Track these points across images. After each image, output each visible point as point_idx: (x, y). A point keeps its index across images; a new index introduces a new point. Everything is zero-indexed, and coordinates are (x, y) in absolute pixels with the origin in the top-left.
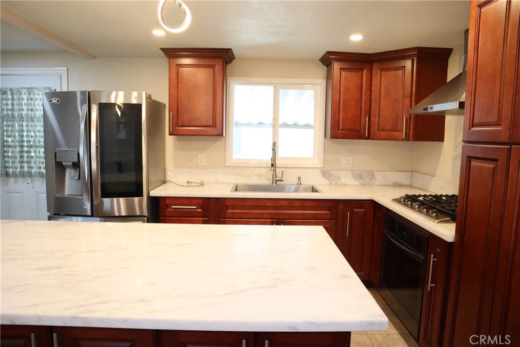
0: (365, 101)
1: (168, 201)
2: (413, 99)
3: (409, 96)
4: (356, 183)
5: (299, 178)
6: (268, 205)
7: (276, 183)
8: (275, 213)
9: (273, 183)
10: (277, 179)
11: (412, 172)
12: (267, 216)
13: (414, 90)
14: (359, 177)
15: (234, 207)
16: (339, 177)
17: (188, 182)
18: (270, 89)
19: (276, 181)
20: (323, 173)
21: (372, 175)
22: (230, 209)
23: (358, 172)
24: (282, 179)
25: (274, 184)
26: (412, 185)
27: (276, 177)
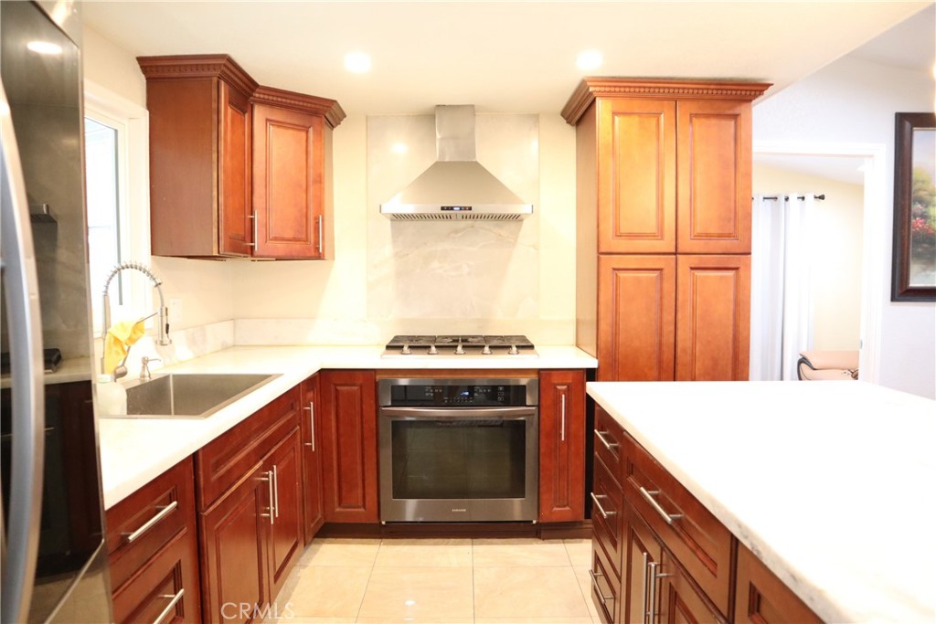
11: (233, 320)
12: (253, 460)
21: (203, 333)
23: (191, 330)
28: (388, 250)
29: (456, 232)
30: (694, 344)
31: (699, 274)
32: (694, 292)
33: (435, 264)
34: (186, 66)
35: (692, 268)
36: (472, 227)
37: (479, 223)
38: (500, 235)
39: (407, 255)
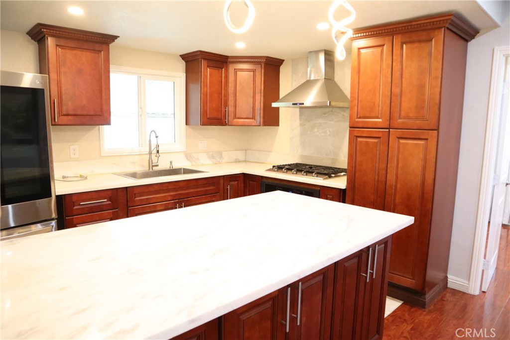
0: (224, 94)
1: (74, 199)
2: (262, 94)
3: (260, 92)
4: (210, 162)
5: (171, 162)
6: (170, 188)
7: (152, 169)
8: (176, 195)
9: (149, 169)
10: (153, 164)
11: (246, 150)
12: (170, 198)
13: (262, 88)
14: (213, 157)
15: (141, 195)
16: (198, 159)
17: (64, 177)
18: (134, 78)
19: (153, 166)
20: (186, 156)
21: (220, 155)
22: (138, 197)
23: (211, 153)
24: (157, 164)
25: (151, 170)
26: (248, 160)
27: (152, 163)
28: (298, 122)
29: (325, 114)
30: (396, 182)
31: (402, 141)
32: (399, 152)
33: (316, 130)
34: (194, 56)
35: (398, 138)
36: (332, 111)
37: (334, 110)
38: (344, 115)
39: (305, 125)
